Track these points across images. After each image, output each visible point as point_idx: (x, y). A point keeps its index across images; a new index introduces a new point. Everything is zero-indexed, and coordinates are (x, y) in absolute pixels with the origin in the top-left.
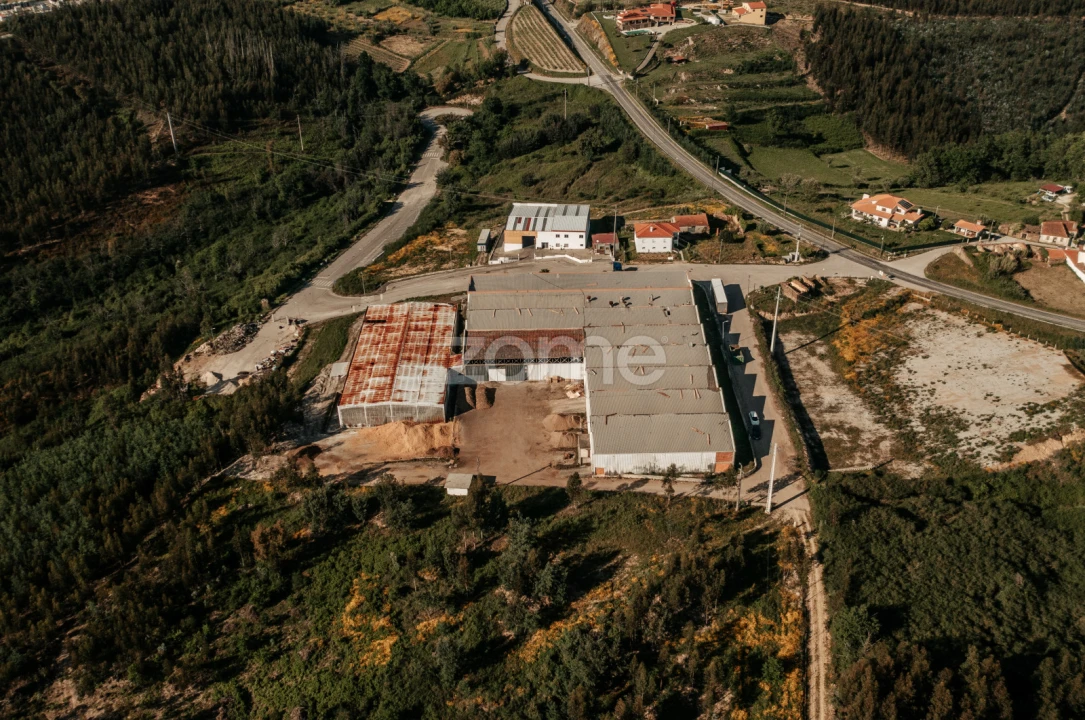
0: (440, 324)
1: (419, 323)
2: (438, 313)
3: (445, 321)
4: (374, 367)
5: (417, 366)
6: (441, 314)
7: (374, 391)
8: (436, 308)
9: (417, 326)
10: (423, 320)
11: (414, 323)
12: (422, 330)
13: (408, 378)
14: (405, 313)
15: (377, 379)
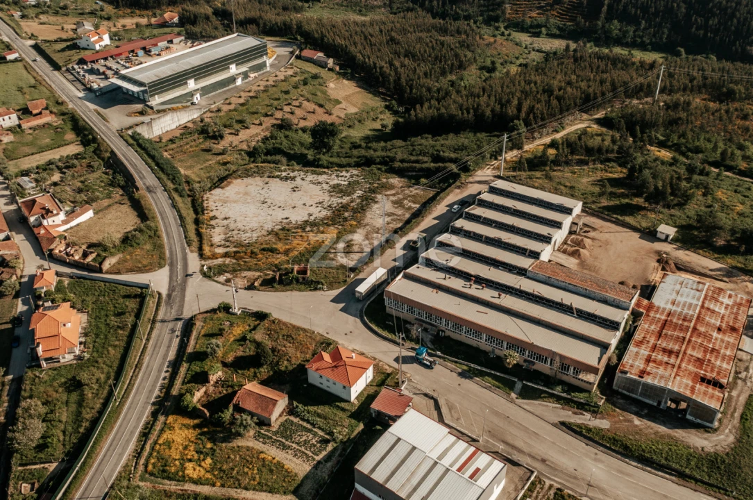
0: (644, 352)
1: (666, 359)
2: (642, 366)
3: (637, 354)
4: (718, 323)
5: (679, 310)
6: (640, 364)
7: (720, 299)
8: (643, 373)
9: (669, 356)
10: (660, 363)
11: (672, 361)
12: (664, 350)
13: (689, 300)
14: (678, 378)
15: (717, 309)
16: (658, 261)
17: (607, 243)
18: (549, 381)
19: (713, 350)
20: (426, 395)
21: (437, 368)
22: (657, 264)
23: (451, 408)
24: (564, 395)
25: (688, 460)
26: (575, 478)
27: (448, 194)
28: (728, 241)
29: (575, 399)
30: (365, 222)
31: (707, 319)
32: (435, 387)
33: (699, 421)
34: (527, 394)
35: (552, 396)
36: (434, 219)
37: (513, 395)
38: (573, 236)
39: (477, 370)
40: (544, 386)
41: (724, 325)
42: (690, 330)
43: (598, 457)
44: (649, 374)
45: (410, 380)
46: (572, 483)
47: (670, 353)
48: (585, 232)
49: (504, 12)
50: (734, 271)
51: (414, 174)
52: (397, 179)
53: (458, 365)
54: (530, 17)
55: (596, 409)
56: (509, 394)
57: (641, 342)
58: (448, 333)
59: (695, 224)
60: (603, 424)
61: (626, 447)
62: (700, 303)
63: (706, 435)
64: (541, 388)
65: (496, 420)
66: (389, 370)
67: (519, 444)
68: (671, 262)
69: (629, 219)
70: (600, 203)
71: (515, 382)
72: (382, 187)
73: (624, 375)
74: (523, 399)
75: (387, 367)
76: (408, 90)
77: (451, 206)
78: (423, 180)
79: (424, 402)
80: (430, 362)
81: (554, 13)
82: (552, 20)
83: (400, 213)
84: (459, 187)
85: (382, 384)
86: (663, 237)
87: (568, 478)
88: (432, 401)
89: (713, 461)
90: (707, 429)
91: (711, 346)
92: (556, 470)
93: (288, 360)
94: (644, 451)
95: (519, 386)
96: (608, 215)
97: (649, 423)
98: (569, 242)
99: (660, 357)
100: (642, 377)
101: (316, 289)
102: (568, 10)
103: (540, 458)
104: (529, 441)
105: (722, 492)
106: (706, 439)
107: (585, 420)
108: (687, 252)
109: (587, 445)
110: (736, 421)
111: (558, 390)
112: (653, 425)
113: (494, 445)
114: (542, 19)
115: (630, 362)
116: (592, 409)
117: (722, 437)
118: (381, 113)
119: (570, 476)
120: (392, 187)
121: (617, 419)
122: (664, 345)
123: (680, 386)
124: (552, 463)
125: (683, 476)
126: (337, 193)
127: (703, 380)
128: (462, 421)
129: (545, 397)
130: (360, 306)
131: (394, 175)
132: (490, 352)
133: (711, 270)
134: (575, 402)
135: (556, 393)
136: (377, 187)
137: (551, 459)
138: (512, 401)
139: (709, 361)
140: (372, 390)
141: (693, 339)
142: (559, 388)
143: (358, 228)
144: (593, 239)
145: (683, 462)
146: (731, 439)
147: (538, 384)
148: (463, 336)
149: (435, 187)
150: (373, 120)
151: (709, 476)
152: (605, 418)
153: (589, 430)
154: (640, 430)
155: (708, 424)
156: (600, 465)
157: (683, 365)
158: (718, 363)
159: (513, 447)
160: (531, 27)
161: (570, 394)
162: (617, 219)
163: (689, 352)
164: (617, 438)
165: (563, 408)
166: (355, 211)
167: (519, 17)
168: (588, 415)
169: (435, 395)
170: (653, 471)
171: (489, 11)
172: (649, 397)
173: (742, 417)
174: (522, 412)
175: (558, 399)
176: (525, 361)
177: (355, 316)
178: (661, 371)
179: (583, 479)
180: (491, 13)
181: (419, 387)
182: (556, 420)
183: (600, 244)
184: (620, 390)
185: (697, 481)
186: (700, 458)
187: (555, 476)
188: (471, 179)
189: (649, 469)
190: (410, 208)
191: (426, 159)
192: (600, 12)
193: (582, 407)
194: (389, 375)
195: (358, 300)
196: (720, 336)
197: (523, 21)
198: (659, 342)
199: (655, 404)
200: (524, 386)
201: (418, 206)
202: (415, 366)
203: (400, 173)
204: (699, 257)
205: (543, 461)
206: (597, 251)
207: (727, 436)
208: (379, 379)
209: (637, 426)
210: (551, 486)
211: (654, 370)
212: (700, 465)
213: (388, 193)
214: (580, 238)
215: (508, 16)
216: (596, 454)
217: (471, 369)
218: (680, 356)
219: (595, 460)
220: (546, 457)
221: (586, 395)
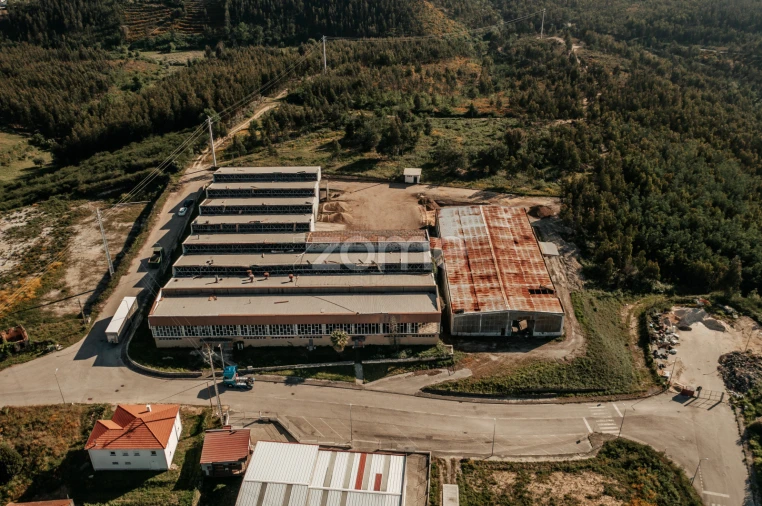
0: (465, 285)
1: (488, 284)
2: (472, 300)
3: (459, 290)
4: (512, 238)
5: (471, 237)
6: (468, 298)
7: (500, 216)
8: (477, 306)
9: (490, 281)
10: (486, 291)
11: (495, 284)
12: (482, 278)
13: (474, 225)
14: (511, 298)
15: (502, 225)
16: (420, 203)
17: (362, 201)
18: (390, 351)
19: (523, 262)
20: (261, 421)
21: (256, 385)
22: (420, 206)
23: (298, 424)
24: (411, 359)
25: (559, 374)
26: (471, 441)
27: (165, 200)
28: (469, 169)
29: (424, 359)
30: (73, 258)
31: (500, 236)
32: (265, 409)
33: (546, 334)
34: (372, 374)
35: (399, 365)
36: (162, 228)
37: (359, 381)
38: (325, 204)
39: (304, 369)
40: (386, 358)
41: (518, 238)
42: (492, 250)
43: (478, 409)
44: (483, 304)
45: (231, 413)
46: (470, 448)
47: (488, 278)
48: (335, 196)
49: (122, 33)
50: (488, 192)
51: (109, 192)
52: (90, 203)
53: (279, 373)
54: (153, 35)
55: (450, 361)
56: (354, 382)
57: (456, 278)
58: (248, 343)
59: (432, 162)
60: (464, 373)
61: (499, 388)
62: (486, 225)
63: (560, 344)
64: (383, 361)
65: (355, 416)
66: (199, 412)
67: (395, 431)
68: (432, 200)
69: (370, 173)
70: (334, 166)
71: (352, 367)
72: (76, 216)
73: (460, 315)
74: (371, 381)
75: (194, 409)
76: (52, 118)
77: (175, 210)
78: (125, 196)
79: (263, 430)
80: (245, 381)
81: (177, 26)
82: (178, 34)
83: (113, 236)
84: (174, 190)
85: (198, 430)
86: (411, 180)
87: (464, 445)
88: (272, 426)
89: (581, 367)
90: (558, 339)
91: (519, 259)
92: (446, 442)
93: (49, 454)
94: (517, 383)
95: (359, 369)
96: (349, 175)
97: (505, 354)
98: (324, 211)
99: (482, 285)
100: (479, 310)
101: (46, 352)
102: (189, 22)
103: (424, 437)
104: (402, 423)
105: (601, 393)
106: (562, 348)
107: (445, 376)
108: (440, 188)
109: (461, 402)
110: (575, 322)
111: (403, 357)
112: (509, 354)
113: (369, 444)
114: (166, 35)
115: (458, 300)
116: (445, 362)
117: (573, 341)
118: (27, 150)
119: (464, 442)
120: (88, 213)
121: (474, 363)
122: (479, 272)
123: (518, 306)
124: (440, 436)
125: (562, 394)
126: (17, 237)
127: (532, 292)
128: (319, 433)
129: (392, 370)
130: (118, 351)
131: (85, 200)
132: (307, 346)
133: (470, 197)
134: (426, 363)
135: (401, 360)
136: (69, 218)
137: (435, 432)
138: (361, 389)
139: (526, 272)
140: (189, 444)
141: (501, 258)
142: (403, 354)
143: (67, 267)
144: (346, 201)
145: (557, 379)
146: (581, 339)
147: (379, 359)
148: (269, 339)
149: (143, 199)
150: (20, 159)
151: (584, 383)
152: (463, 367)
153: (456, 385)
154: (502, 365)
155: (556, 334)
156: (486, 417)
157: (507, 285)
158: (535, 272)
159: (390, 437)
160: (158, 43)
161: (417, 356)
162: (359, 176)
163: (505, 271)
164: (486, 381)
165: (416, 375)
166: (52, 250)
167: (141, 36)
168: (445, 371)
169: (272, 417)
170: (534, 400)
171: (105, 35)
172: (492, 329)
173: (577, 316)
174: (378, 396)
175: (407, 366)
176: (353, 338)
177: (118, 365)
178: (491, 297)
179: (478, 439)
180: (108, 37)
181: (247, 415)
182: (417, 389)
183: (356, 204)
184: (460, 334)
185: (575, 392)
186: (569, 369)
187: (450, 448)
188: (183, 179)
189: (529, 400)
190: (122, 229)
191: (118, 172)
192: (224, 17)
193: (435, 364)
194: (201, 417)
195: (113, 345)
196: (520, 248)
197: (147, 39)
198: (473, 272)
199: (499, 334)
200: (365, 367)
201: (132, 224)
202: (228, 394)
203: (91, 195)
204: (452, 189)
205: (429, 438)
206: (357, 211)
207: (576, 338)
208: (191, 425)
209: (496, 362)
210: (453, 462)
211: (485, 299)
212: (571, 376)
213: (87, 220)
214: (335, 203)
215: (129, 37)
216: (474, 407)
217: (296, 372)
218: (499, 277)
219: (478, 413)
220: (429, 433)
221: (433, 350)
